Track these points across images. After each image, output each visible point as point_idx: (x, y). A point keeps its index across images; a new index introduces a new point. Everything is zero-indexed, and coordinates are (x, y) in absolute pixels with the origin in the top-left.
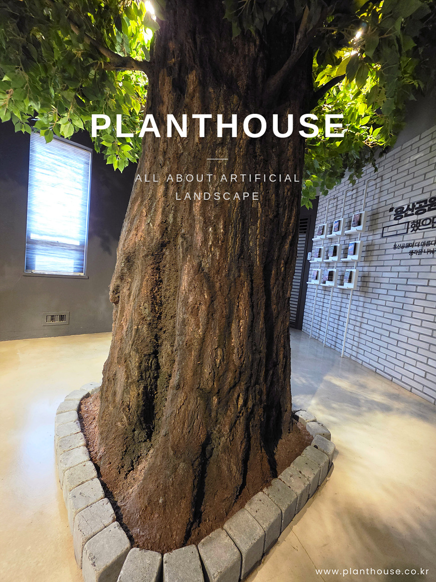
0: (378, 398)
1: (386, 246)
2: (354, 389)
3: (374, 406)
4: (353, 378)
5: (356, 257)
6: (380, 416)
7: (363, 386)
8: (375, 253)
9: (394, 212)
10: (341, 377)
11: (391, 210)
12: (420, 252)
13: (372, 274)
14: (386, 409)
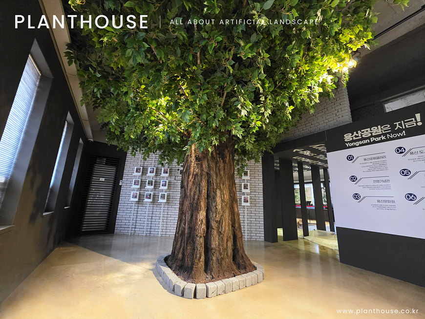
1: (177, 184)
8: (172, 186)
9: (179, 171)
11: (178, 170)
13: (171, 195)
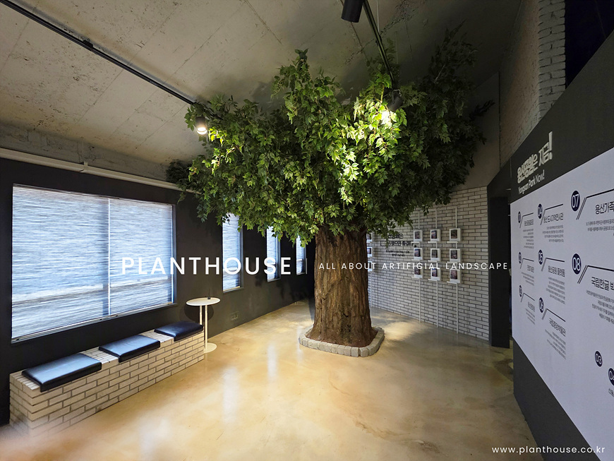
0: (391, 319)
1: (383, 250)
2: (382, 318)
3: (390, 322)
4: (380, 315)
5: (371, 255)
6: (392, 324)
7: (385, 317)
10: (375, 315)
12: (396, 255)
14: (394, 322)
